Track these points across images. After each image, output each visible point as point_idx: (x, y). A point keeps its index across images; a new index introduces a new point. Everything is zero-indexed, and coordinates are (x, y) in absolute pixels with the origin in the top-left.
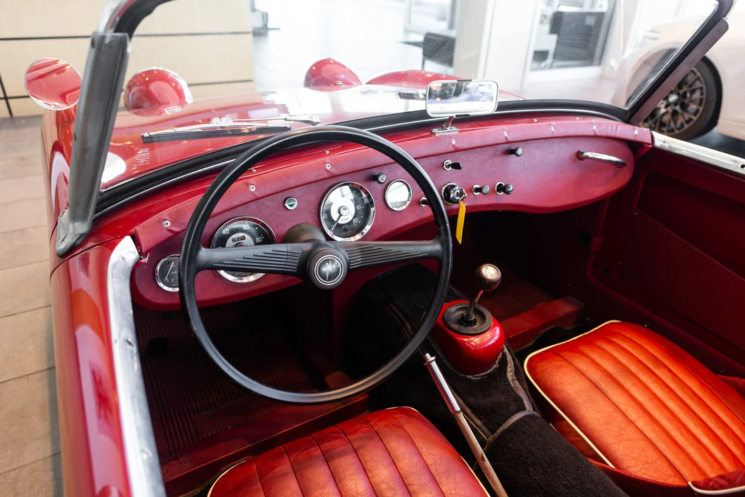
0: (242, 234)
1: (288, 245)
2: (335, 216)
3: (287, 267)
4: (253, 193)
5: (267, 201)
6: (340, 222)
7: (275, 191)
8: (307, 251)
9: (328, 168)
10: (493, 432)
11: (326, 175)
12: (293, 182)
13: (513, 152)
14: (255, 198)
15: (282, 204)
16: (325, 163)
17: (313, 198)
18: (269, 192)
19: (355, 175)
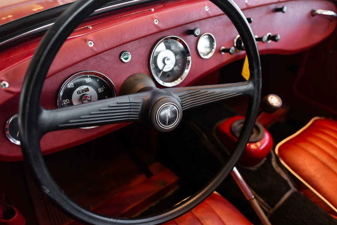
0: (85, 87)
1: (130, 96)
2: (160, 65)
3: (130, 116)
4: (91, 48)
5: (104, 56)
6: (165, 70)
7: (112, 46)
8: (148, 100)
9: (156, 23)
10: (273, 206)
11: (155, 30)
12: (127, 38)
13: (281, 10)
14: (94, 54)
15: (118, 58)
16: (153, 19)
17: (143, 51)
18: (107, 47)
19: (175, 30)
